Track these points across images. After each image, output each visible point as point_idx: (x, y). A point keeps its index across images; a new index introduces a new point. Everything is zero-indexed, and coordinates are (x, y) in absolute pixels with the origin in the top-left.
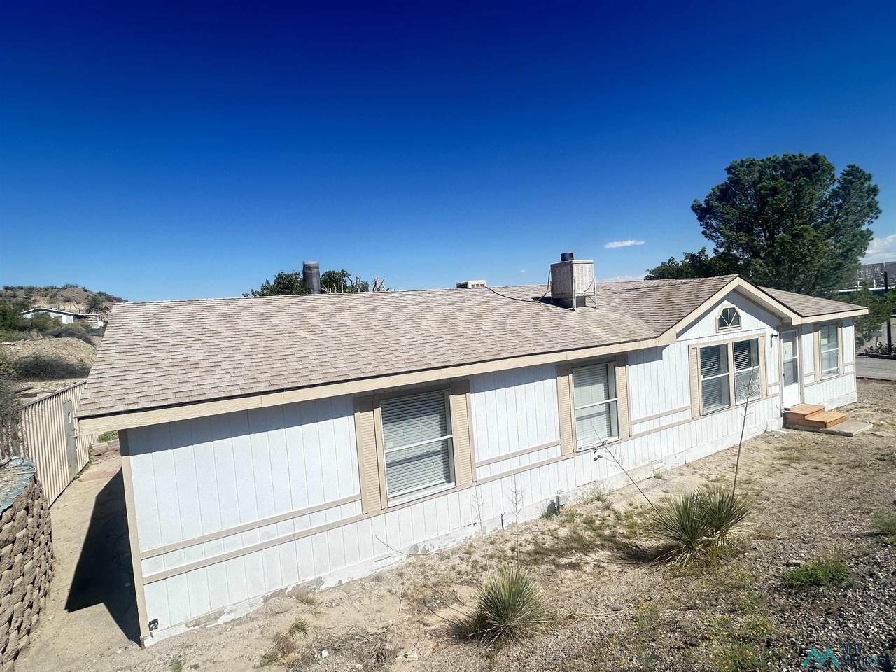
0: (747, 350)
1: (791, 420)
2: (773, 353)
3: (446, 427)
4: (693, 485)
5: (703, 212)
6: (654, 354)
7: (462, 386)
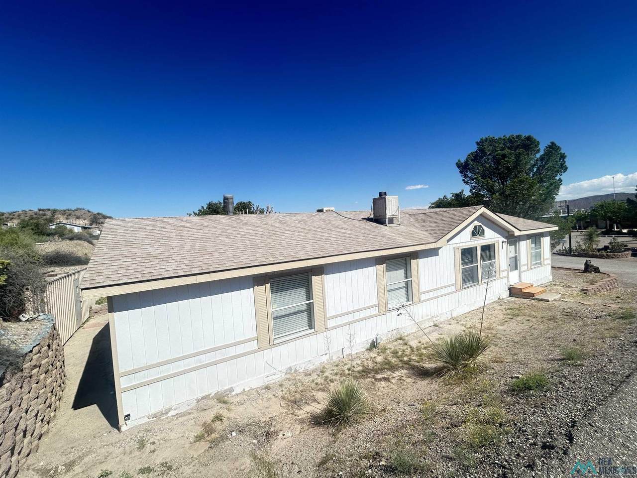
0: (488, 250)
1: (514, 292)
2: (503, 252)
3: (309, 295)
4: (456, 330)
5: (463, 168)
6: (434, 252)
7: (319, 270)
